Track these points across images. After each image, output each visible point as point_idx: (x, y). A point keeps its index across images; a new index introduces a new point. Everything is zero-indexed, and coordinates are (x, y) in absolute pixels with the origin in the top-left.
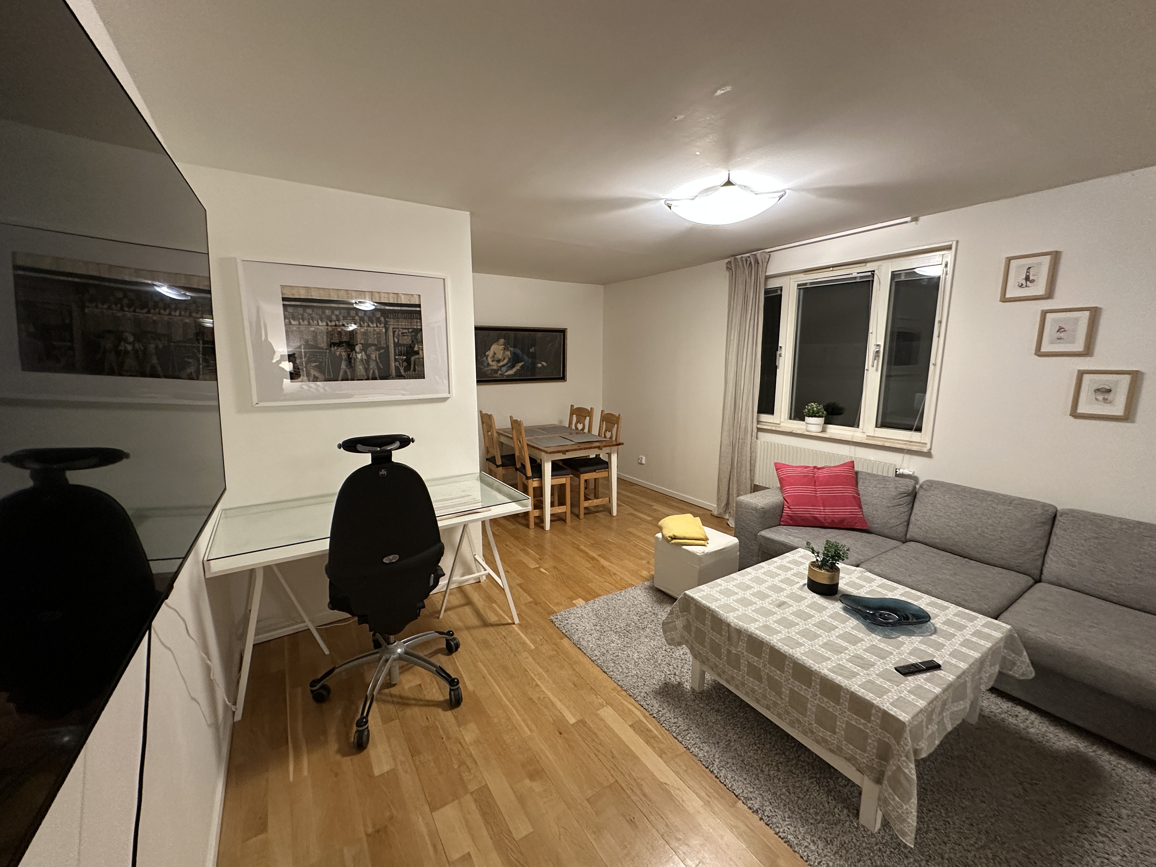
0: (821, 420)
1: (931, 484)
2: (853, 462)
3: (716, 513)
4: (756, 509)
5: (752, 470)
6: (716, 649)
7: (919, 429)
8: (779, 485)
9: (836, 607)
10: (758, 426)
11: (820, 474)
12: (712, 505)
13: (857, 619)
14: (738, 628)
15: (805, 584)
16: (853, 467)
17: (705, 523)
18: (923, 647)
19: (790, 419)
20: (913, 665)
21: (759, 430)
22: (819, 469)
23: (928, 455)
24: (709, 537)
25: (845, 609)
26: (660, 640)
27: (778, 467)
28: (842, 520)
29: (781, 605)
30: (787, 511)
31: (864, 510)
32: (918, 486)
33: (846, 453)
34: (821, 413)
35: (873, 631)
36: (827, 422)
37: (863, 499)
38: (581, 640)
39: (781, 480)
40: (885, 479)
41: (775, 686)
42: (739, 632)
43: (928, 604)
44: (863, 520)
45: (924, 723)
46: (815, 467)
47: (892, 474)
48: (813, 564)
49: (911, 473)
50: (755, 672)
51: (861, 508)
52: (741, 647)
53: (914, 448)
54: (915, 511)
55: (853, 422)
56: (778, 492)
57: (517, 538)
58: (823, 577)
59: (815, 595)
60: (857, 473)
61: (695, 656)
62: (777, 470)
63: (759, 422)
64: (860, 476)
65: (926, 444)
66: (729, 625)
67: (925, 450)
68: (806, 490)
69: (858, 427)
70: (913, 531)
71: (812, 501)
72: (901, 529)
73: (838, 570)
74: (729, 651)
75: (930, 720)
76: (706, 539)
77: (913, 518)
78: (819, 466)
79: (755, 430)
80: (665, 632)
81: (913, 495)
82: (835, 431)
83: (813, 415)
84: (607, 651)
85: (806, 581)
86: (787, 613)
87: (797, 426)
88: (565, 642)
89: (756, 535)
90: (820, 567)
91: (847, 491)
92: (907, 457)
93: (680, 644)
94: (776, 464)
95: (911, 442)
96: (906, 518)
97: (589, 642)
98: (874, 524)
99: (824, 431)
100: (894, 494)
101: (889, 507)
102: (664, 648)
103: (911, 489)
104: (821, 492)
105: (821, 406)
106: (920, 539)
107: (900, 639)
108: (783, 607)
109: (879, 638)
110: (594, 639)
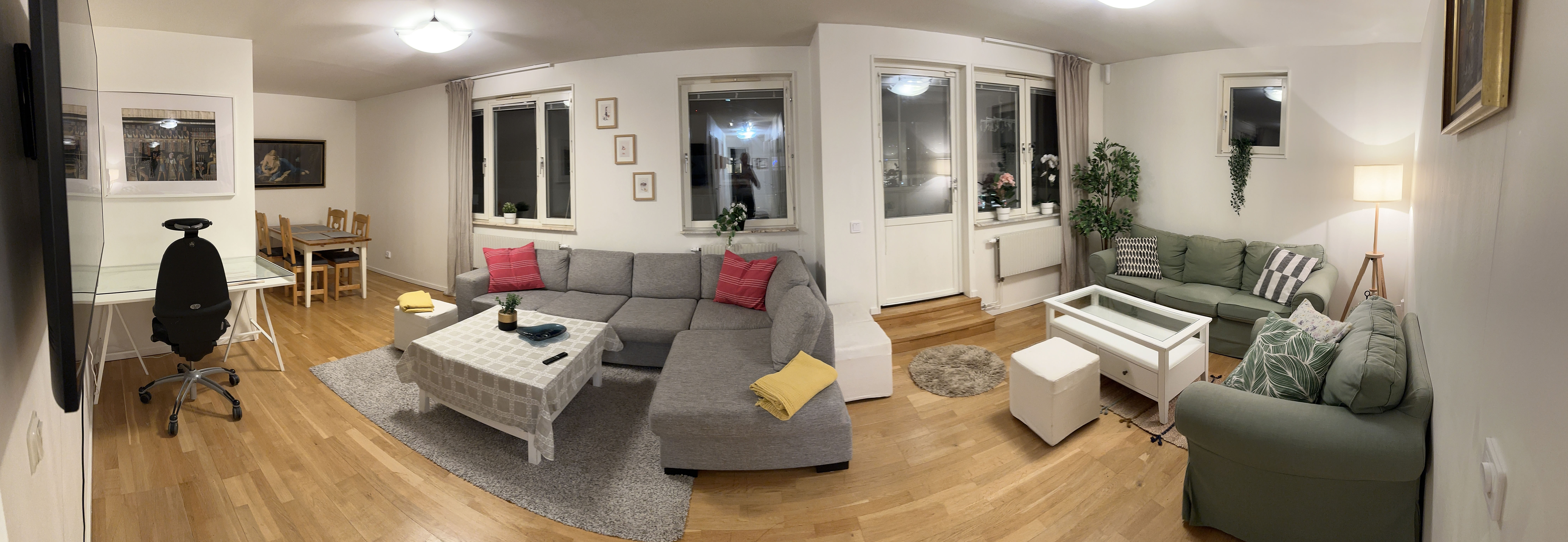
0: (513, 215)
1: (579, 251)
2: (533, 243)
3: (447, 293)
4: (469, 283)
5: (471, 257)
6: (434, 378)
7: (569, 217)
8: (487, 265)
9: (515, 336)
10: (474, 222)
11: (513, 253)
12: (444, 287)
13: (526, 341)
14: (448, 359)
15: (497, 326)
16: (533, 246)
17: (433, 297)
18: (561, 347)
19: (495, 216)
20: (553, 357)
21: (474, 225)
22: (512, 250)
23: (574, 233)
24: (434, 305)
25: (520, 337)
26: (397, 383)
27: (486, 251)
28: (528, 284)
29: (479, 341)
30: (492, 282)
31: (542, 275)
32: (570, 255)
33: (529, 237)
34: (513, 210)
35: (533, 345)
36: (518, 216)
37: (541, 267)
38: (334, 384)
39: (488, 261)
40: (552, 252)
41: (473, 393)
42: (449, 362)
43: (569, 323)
44: (541, 282)
45: (556, 388)
46: (509, 249)
47: (557, 249)
48: (501, 311)
49: (567, 246)
50: (460, 387)
51: (539, 273)
52: (451, 372)
53: (567, 230)
54: (570, 270)
55: (533, 215)
56: (486, 269)
57: (283, 312)
58: (507, 319)
59: (503, 331)
60: (536, 250)
61: (421, 387)
62: (484, 253)
63: (474, 219)
64: (538, 252)
65: (573, 226)
66: (442, 358)
67: (573, 230)
68: (503, 266)
69: (536, 218)
70: (571, 284)
71: (508, 273)
72: (563, 284)
73: (516, 312)
74: (443, 377)
75: (561, 386)
76: (432, 307)
77: (569, 275)
78: (512, 248)
79: (471, 226)
80: (399, 373)
81: (568, 260)
82: (524, 222)
83: (509, 211)
84: (355, 392)
85: (498, 325)
86: (482, 345)
87: (499, 221)
88: (321, 386)
89: (471, 301)
90: (505, 312)
91: (530, 263)
92: (564, 236)
93: (410, 381)
94: (484, 248)
95: (566, 226)
96: (565, 277)
97: (341, 386)
98: (548, 283)
99: (516, 223)
100: (557, 261)
101: (555, 270)
102: (400, 388)
103: (566, 256)
104: (514, 265)
105: (513, 205)
106: (573, 288)
107: (549, 346)
108: (480, 342)
109: (537, 348)
110: (344, 385)
